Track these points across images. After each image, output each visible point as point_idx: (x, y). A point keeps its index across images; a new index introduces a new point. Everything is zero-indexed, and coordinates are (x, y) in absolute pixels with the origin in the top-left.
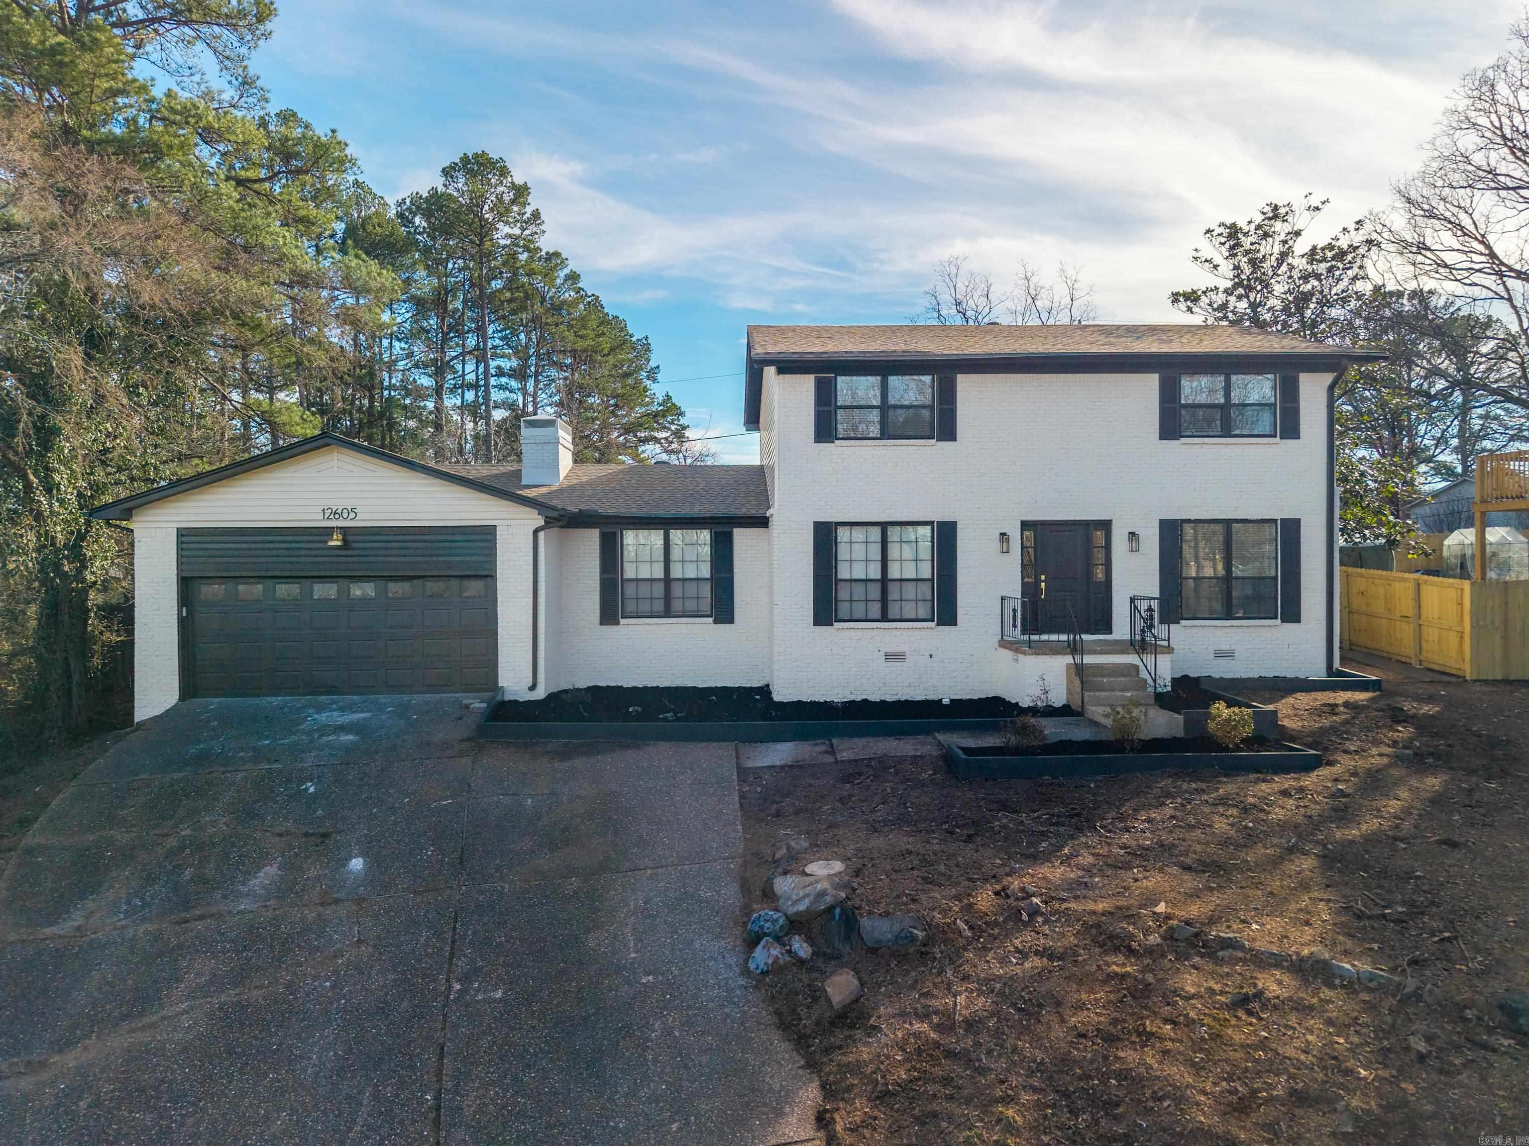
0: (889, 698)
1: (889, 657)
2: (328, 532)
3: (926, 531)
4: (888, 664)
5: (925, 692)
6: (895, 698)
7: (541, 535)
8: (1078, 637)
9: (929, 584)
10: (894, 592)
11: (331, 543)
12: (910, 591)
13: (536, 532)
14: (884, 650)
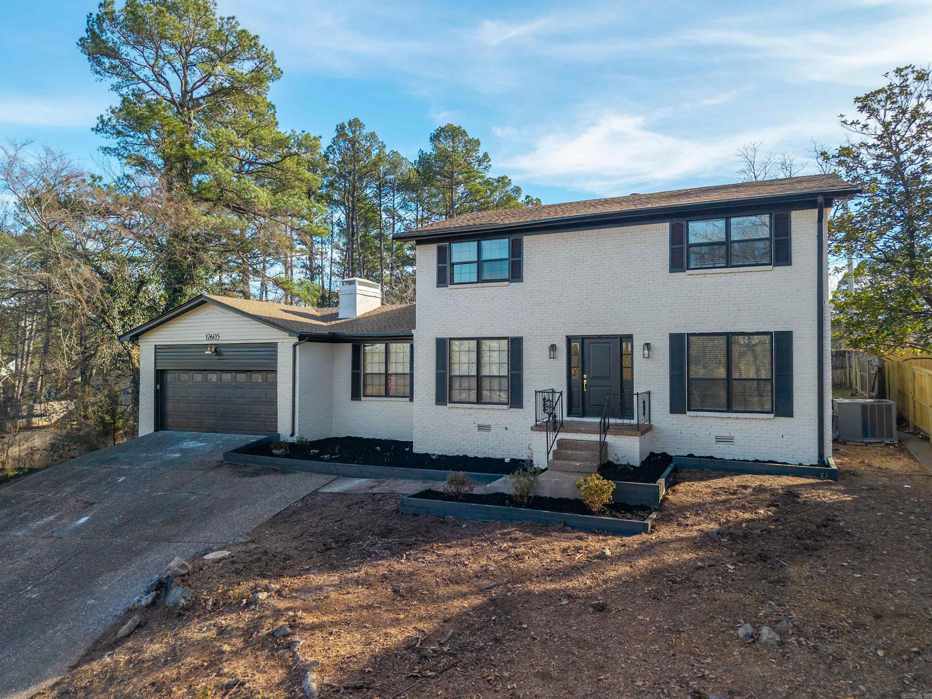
0: (480, 456)
1: (481, 428)
2: (205, 346)
3: (504, 343)
4: (480, 433)
5: (502, 453)
6: (484, 456)
7: (298, 347)
8: (607, 420)
9: (506, 379)
10: (486, 384)
11: (206, 353)
12: (495, 383)
13: (294, 346)
14: (477, 423)
